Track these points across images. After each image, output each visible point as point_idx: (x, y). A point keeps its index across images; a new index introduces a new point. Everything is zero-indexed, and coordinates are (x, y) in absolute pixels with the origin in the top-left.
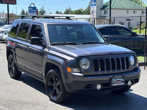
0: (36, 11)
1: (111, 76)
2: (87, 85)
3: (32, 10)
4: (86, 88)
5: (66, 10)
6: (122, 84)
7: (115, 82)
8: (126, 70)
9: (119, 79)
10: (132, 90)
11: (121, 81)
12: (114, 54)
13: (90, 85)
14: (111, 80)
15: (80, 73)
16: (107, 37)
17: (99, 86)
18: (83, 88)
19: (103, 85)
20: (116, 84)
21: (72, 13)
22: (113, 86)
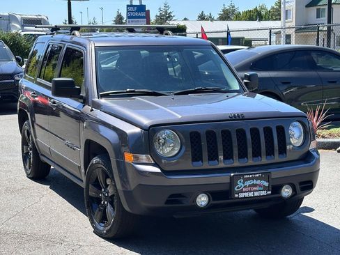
0: (144, 14)
1: (232, 174)
2: (172, 196)
3: (136, 14)
4: (167, 202)
5: (223, 11)
6: (264, 193)
7: (244, 190)
8: (277, 158)
9: (255, 182)
10: (311, 210)
11: (260, 186)
12: (246, 117)
13: (180, 195)
14: (232, 182)
15: (155, 165)
16: (251, 75)
17: (203, 199)
18: (160, 202)
19: (213, 195)
20: (247, 195)
21: (238, 17)
22: (238, 198)
